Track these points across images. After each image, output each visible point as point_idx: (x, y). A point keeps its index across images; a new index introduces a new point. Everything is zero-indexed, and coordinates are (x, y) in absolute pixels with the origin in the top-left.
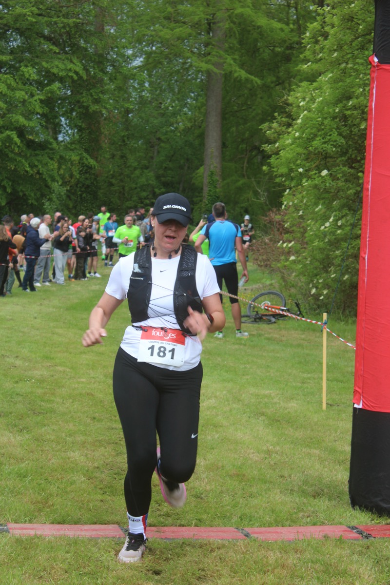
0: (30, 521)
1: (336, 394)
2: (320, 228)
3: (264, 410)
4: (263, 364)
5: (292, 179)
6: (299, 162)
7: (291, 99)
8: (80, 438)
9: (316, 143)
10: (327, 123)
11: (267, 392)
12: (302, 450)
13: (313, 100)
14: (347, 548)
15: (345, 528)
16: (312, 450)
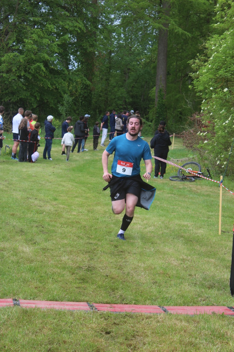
0: (34, 299)
1: (228, 225)
2: (223, 123)
3: (183, 234)
4: (184, 206)
5: (206, 94)
6: (210, 83)
7: (207, 45)
8: (69, 249)
9: (221, 72)
10: (228, 60)
11: (186, 223)
12: (204, 259)
13: (220, 46)
14: (226, 321)
15: (226, 308)
16: (210, 259)
